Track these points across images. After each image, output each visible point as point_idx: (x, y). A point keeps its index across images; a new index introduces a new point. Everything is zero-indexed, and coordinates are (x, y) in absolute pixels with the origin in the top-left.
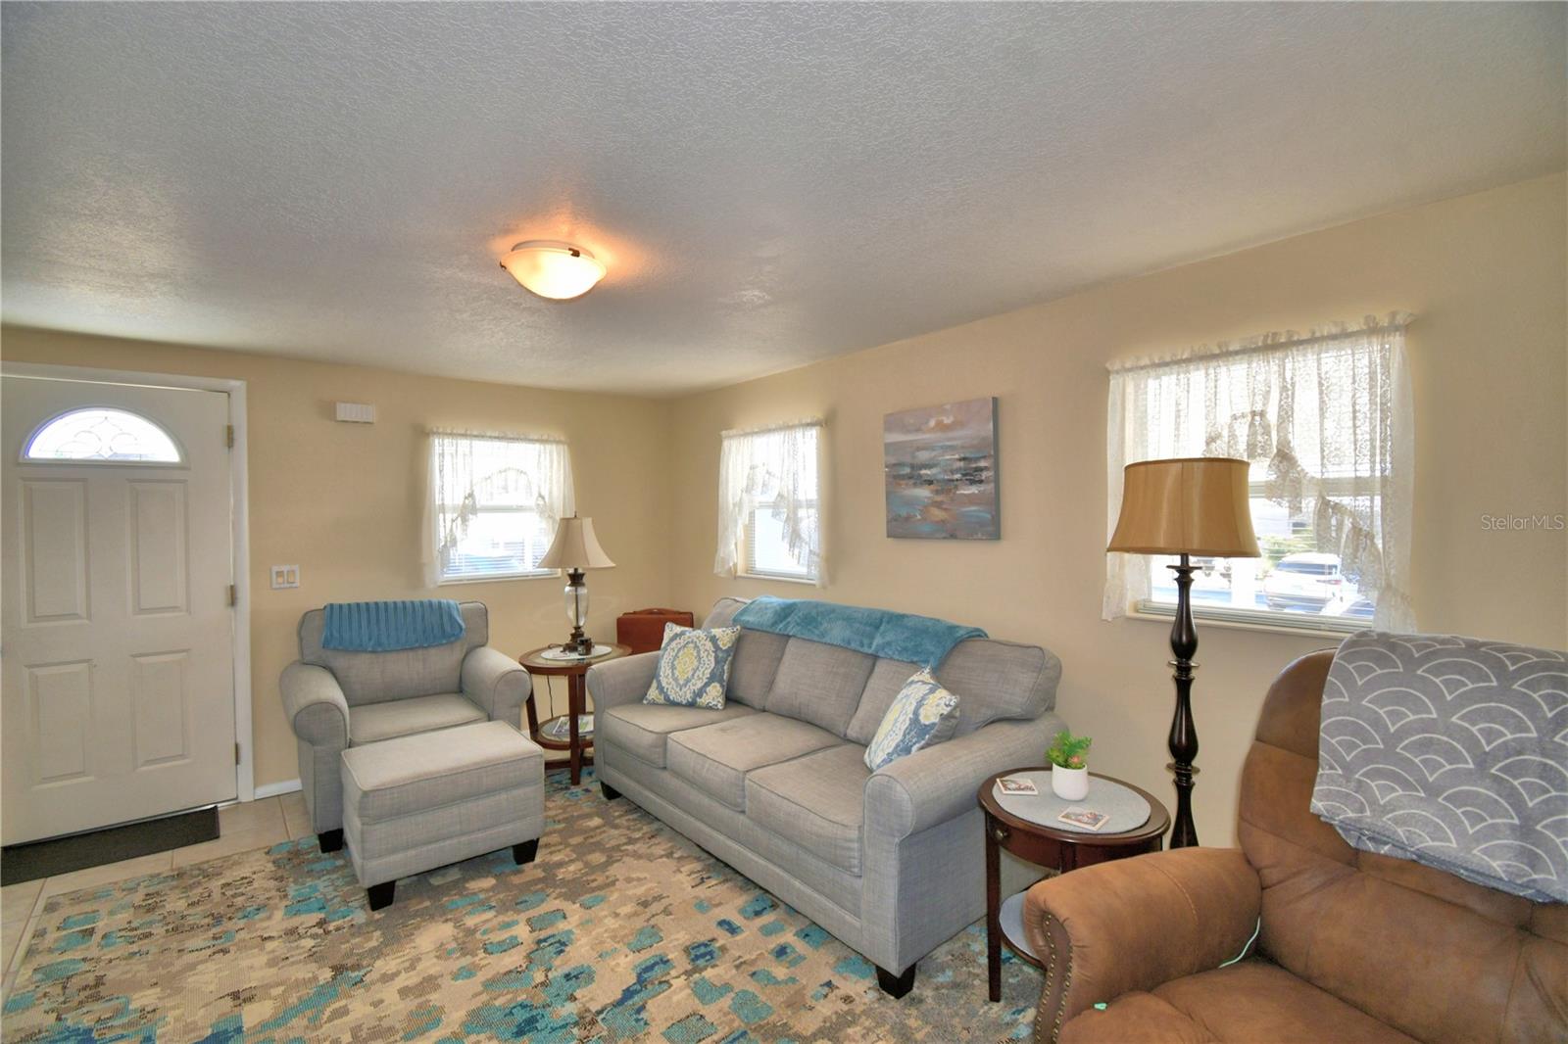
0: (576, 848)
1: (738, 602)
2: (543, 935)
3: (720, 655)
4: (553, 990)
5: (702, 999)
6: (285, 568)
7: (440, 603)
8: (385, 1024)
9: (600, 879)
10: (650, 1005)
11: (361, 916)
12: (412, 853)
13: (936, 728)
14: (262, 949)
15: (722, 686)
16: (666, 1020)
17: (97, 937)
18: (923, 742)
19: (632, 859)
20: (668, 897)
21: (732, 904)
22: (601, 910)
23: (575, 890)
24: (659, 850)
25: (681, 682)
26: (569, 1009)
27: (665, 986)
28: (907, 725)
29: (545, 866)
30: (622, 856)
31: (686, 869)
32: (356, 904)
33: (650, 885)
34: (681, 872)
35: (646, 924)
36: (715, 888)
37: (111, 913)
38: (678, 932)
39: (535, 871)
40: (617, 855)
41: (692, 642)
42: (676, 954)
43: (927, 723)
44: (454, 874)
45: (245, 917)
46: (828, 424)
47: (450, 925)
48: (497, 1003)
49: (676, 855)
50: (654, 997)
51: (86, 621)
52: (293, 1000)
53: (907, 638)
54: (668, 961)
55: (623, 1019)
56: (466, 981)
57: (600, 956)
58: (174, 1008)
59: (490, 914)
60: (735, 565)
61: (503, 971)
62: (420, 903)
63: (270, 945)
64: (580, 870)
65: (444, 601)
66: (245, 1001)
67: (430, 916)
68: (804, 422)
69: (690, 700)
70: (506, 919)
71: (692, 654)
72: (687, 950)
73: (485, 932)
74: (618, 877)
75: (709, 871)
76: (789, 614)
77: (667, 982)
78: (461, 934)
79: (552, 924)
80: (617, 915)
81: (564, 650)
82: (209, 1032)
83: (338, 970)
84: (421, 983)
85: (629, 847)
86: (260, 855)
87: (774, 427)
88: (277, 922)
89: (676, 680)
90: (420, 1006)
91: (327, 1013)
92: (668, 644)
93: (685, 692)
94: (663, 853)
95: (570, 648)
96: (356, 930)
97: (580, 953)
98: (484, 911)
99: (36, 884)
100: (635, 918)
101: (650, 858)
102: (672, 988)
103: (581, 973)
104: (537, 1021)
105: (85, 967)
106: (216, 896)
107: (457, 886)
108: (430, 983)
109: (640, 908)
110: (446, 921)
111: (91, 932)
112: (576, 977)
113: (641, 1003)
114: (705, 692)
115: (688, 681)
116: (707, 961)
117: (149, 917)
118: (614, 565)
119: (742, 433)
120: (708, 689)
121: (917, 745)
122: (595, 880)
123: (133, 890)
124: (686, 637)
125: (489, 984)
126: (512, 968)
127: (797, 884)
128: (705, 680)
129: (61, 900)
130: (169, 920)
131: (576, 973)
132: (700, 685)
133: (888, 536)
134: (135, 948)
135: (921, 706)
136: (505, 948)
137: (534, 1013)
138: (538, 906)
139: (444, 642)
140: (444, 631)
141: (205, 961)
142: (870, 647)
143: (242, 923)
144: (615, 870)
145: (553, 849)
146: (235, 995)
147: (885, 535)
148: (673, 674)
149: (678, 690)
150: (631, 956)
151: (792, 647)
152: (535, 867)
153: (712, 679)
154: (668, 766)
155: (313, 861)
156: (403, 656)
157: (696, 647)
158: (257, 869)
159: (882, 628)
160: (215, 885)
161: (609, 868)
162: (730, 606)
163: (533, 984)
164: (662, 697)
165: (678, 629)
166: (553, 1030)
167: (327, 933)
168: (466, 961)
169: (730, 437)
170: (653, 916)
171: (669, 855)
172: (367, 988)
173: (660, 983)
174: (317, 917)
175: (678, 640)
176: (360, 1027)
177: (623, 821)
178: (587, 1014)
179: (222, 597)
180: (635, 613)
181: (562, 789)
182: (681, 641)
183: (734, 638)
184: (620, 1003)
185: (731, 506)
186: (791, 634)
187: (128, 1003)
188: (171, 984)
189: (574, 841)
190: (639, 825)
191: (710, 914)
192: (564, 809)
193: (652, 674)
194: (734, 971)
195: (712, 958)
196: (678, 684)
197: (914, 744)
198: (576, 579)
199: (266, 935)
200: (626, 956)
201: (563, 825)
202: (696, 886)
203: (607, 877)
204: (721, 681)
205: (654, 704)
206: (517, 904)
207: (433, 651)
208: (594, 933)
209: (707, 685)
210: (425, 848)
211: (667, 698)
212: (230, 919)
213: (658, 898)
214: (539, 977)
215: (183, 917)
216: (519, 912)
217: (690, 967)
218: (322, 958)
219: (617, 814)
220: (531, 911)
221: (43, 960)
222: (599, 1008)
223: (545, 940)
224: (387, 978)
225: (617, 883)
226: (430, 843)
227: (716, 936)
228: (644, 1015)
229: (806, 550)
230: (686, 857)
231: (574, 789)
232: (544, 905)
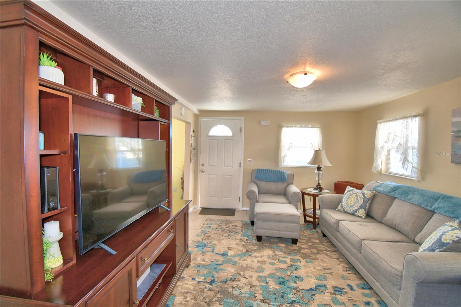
0: (309, 246)
1: (377, 182)
2: (293, 264)
3: (366, 200)
4: (291, 278)
5: (334, 302)
6: (250, 160)
7: (282, 171)
8: (253, 266)
9: (313, 257)
10: (317, 295)
11: (255, 241)
12: (266, 231)
13: (449, 245)
14: (235, 241)
15: (365, 210)
16: (320, 302)
17: (211, 228)
18: (442, 249)
19: (325, 255)
20: (333, 270)
21: (355, 282)
22: (311, 265)
23: (305, 256)
24: (335, 256)
25: (350, 206)
26: (294, 285)
27: (323, 293)
28: (435, 241)
29: (299, 248)
30: (322, 253)
31: (342, 265)
32: (254, 239)
33: (328, 265)
34: (340, 265)
35: (323, 274)
36: (350, 274)
37: (214, 224)
38: (333, 281)
39: (296, 247)
40: (320, 252)
41: (355, 193)
42: (330, 286)
43: (445, 242)
44: (276, 240)
45: (234, 233)
46: (424, 115)
47: (272, 251)
48: (277, 274)
49: (340, 260)
50: (318, 294)
51: (216, 167)
52: (238, 253)
53: (450, 206)
54: (326, 287)
55: (308, 295)
56: (272, 266)
57: (307, 276)
58: (218, 246)
59: (282, 253)
60: (381, 170)
61: (281, 267)
62: (267, 244)
63: (237, 240)
64: (309, 252)
65: (283, 171)
66: (230, 249)
67: (268, 247)
68: (412, 115)
69: (352, 213)
70: (285, 256)
71: (354, 197)
72: (334, 287)
73: (279, 257)
74: (319, 258)
75: (350, 269)
76: (397, 190)
77: (324, 292)
78: (274, 255)
79: (296, 262)
80: (315, 268)
81: (314, 189)
82: (223, 253)
83: (247, 251)
84: (262, 261)
85: (325, 252)
86: (240, 222)
87: (399, 118)
88: (239, 236)
89: (348, 205)
90: (261, 266)
91: (242, 259)
92: (347, 193)
93: (351, 210)
94: (336, 257)
95: (316, 189)
96: (253, 244)
97: (301, 272)
98: (281, 252)
99: (205, 216)
100: (320, 271)
101: (331, 257)
102: (325, 295)
103: (300, 278)
104: (285, 283)
105: (208, 233)
106: (231, 227)
107: (276, 243)
108: (264, 262)
109: (323, 269)
110: (272, 250)
111: (210, 227)
112: (298, 278)
113: (314, 294)
114: (358, 211)
115: (352, 206)
116: (339, 293)
117: (219, 227)
118: (331, 165)
119: (385, 121)
120: (359, 210)
121: (438, 250)
122: (312, 256)
123: (218, 221)
124: (353, 191)
125: (277, 269)
126: (283, 268)
127: (377, 283)
128: (358, 207)
129: (208, 219)
130: (222, 229)
131: (298, 277)
132: (356, 208)
133: (452, 163)
134: (216, 232)
135: (444, 235)
136: (283, 262)
137: (285, 281)
138: (294, 256)
139: (282, 181)
140: (282, 179)
141: (225, 239)
142: (431, 207)
143: (233, 234)
144: (318, 256)
145: (303, 244)
146: (229, 248)
147: (450, 161)
148: (347, 203)
149: (348, 208)
150: (315, 280)
151: (396, 202)
152: (296, 246)
153: (361, 207)
154: (339, 231)
155: (249, 226)
156: (272, 183)
157: (356, 195)
158: (239, 224)
159: (439, 201)
160: (231, 225)
161: (317, 255)
162: (374, 183)
163: (287, 274)
164: (342, 209)
165: (351, 188)
166: (288, 287)
167: (247, 242)
168: (273, 261)
169: (381, 123)
170: (326, 273)
171: (338, 259)
172: (252, 257)
173: (322, 291)
174: (246, 238)
175: (350, 192)
176: (248, 264)
177: (326, 244)
178: (298, 288)
179: (238, 165)
180: (341, 182)
181: (310, 229)
182: (351, 193)
183: (372, 195)
184: (308, 290)
185: (379, 148)
186: (396, 197)
187: (212, 242)
188: (219, 241)
189: (309, 244)
190: (331, 247)
191: (346, 281)
192: (309, 234)
193: (340, 201)
194: (348, 300)
195: (341, 293)
196: (348, 206)
197: (437, 249)
198: (319, 169)
199: (237, 238)
200: (314, 280)
201: (307, 239)
202: (344, 271)
203: (316, 257)
204: (365, 209)
205: (339, 211)
206: (289, 253)
207: (279, 183)
208: (307, 269)
209: (359, 209)
210: (269, 231)
211: (344, 210)
212: (232, 232)
213: (330, 269)
214: (289, 273)
215: (225, 229)
216: (289, 255)
217: (333, 292)
218: (245, 247)
219: (324, 241)
220: (292, 257)
221: (203, 229)
222: (302, 288)
223: (293, 265)
224: (256, 257)
225: (318, 260)
226: (270, 230)
227: (345, 288)
228: (314, 297)
229: (410, 166)
230: (343, 262)
231: (314, 230)
232: (296, 257)
